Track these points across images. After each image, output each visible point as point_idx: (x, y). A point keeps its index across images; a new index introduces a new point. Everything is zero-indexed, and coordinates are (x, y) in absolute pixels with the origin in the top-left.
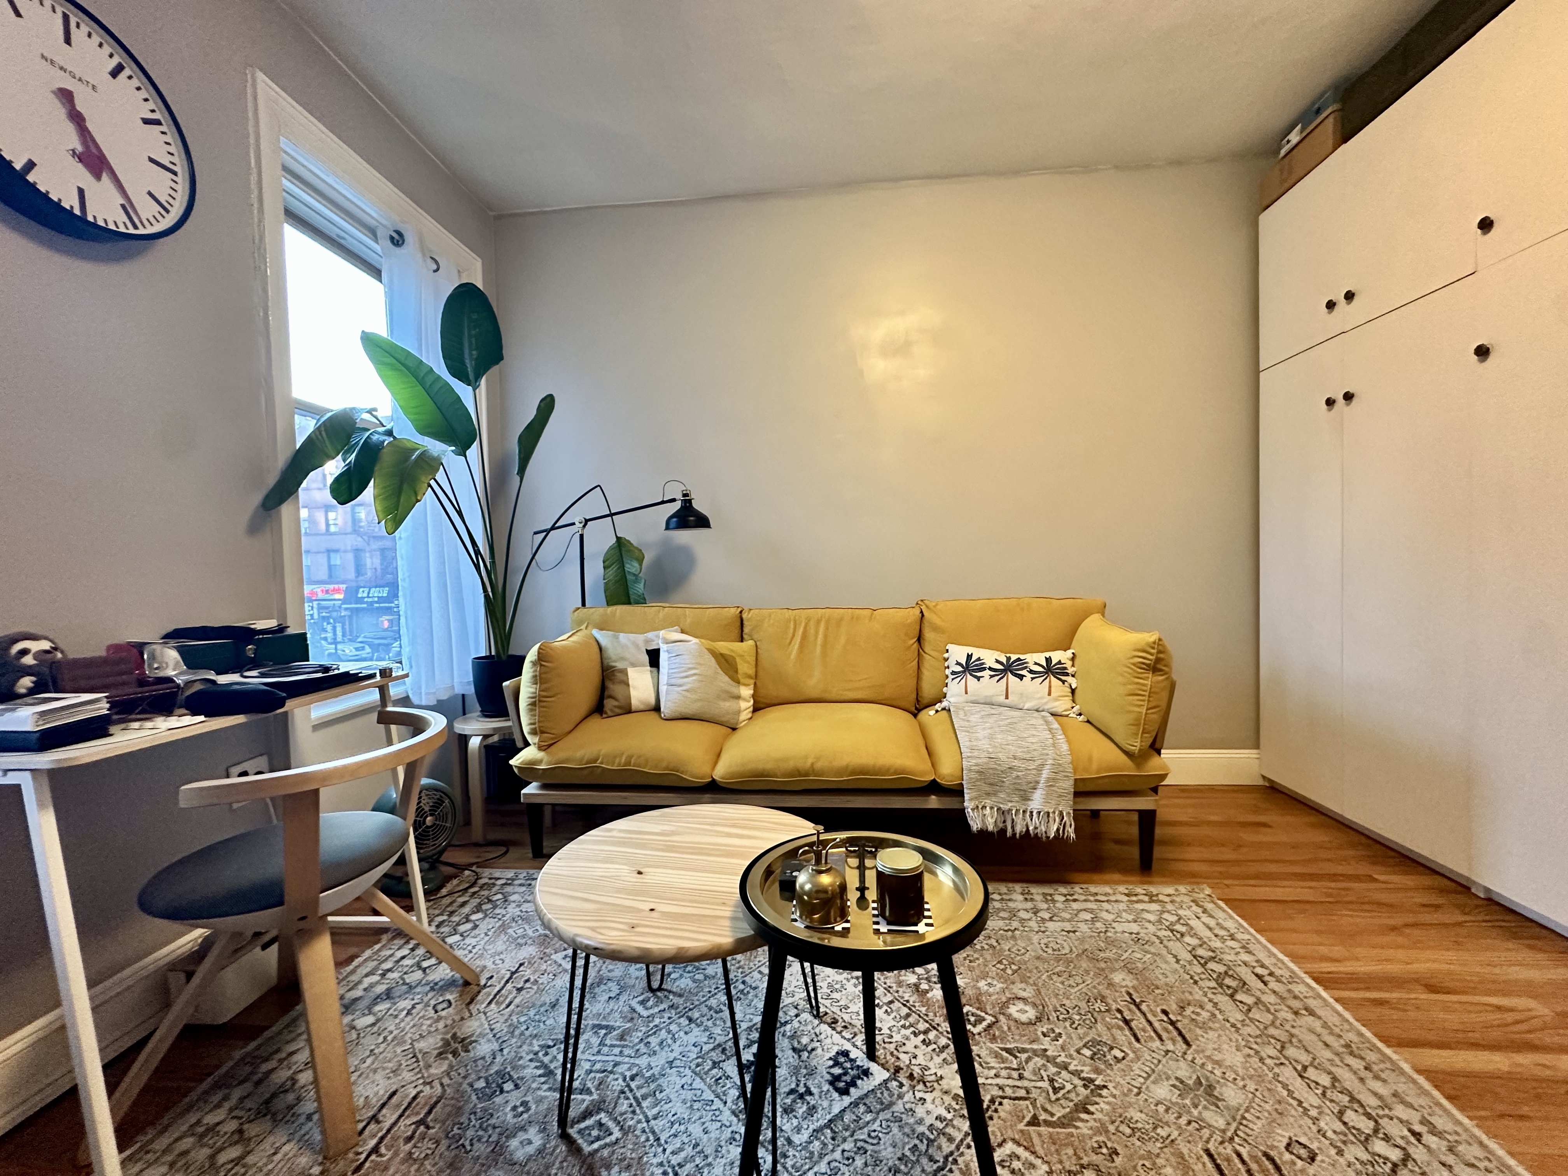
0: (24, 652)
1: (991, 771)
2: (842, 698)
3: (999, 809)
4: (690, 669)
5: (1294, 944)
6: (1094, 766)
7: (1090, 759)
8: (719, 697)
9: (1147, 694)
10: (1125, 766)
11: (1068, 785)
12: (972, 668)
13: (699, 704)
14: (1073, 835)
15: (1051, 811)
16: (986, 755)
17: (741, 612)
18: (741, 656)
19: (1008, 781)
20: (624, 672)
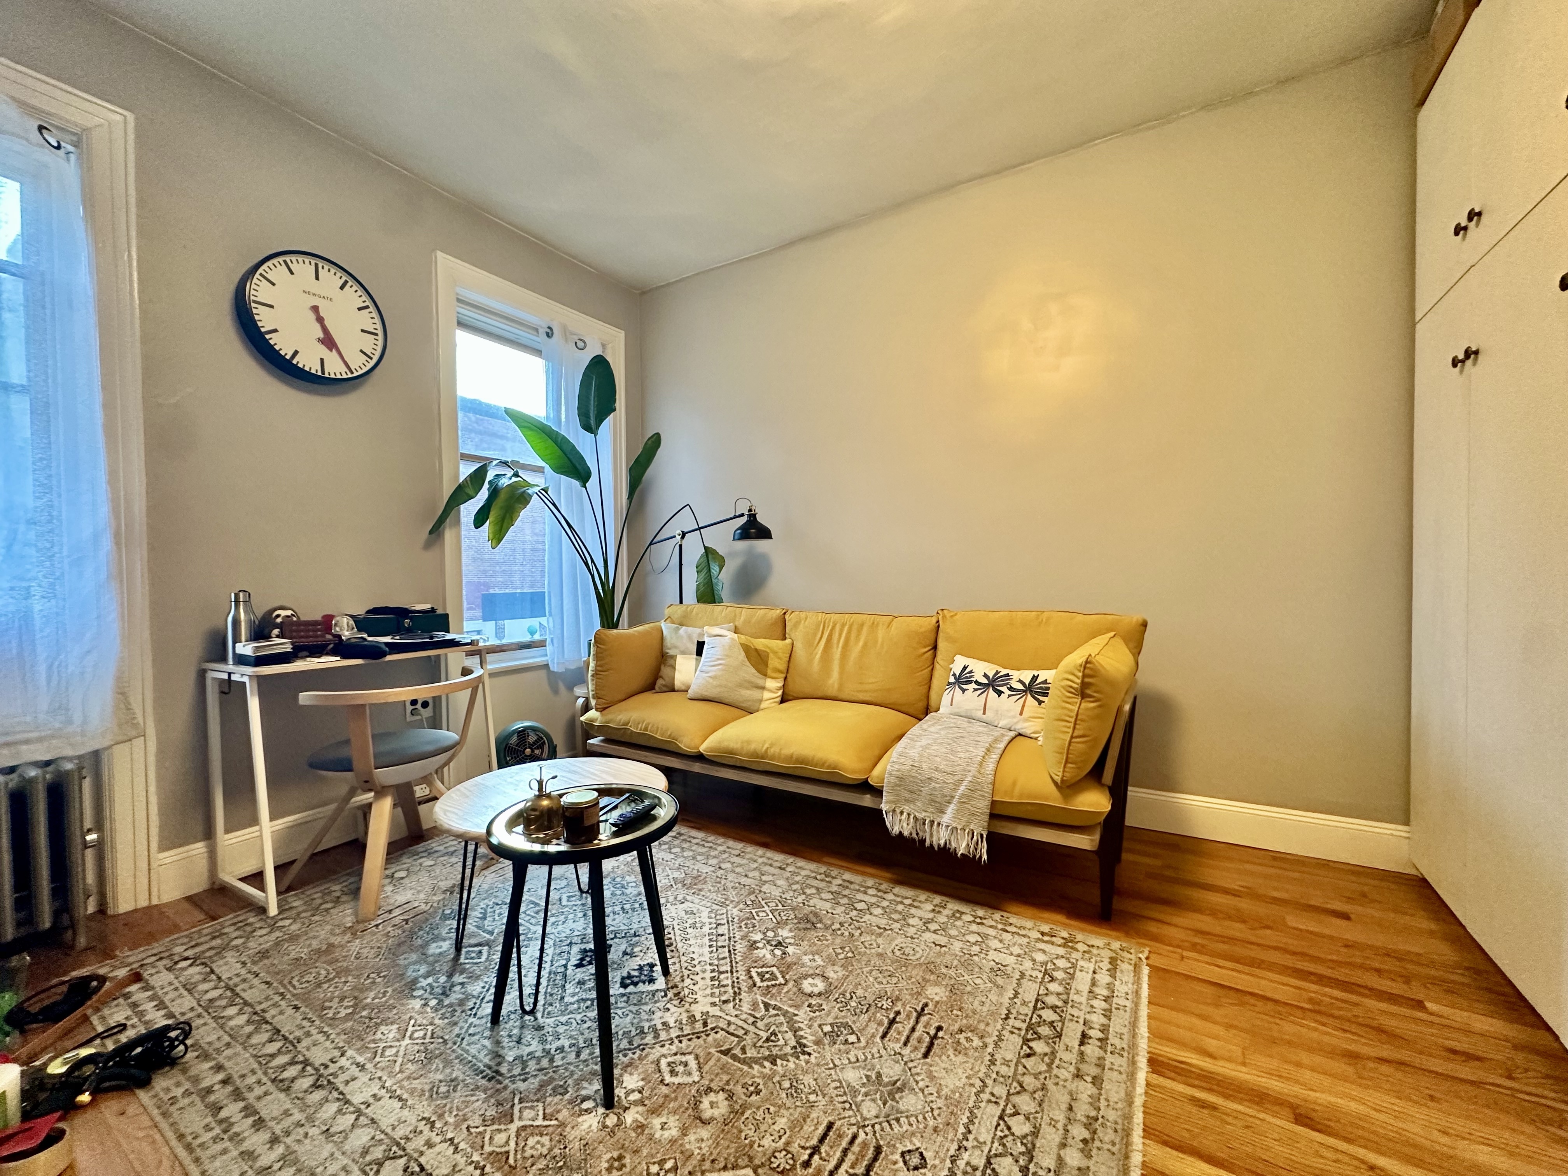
0: (278, 616)
1: (911, 779)
2: (853, 699)
3: (915, 817)
4: (719, 659)
5: (1178, 1026)
6: (1017, 791)
7: (1014, 784)
8: (740, 685)
9: (1073, 720)
10: (1053, 798)
11: (983, 806)
12: (963, 680)
13: (719, 690)
14: (985, 857)
15: (959, 827)
16: (910, 762)
17: (785, 613)
18: (775, 653)
19: (925, 790)
20: (674, 657)
